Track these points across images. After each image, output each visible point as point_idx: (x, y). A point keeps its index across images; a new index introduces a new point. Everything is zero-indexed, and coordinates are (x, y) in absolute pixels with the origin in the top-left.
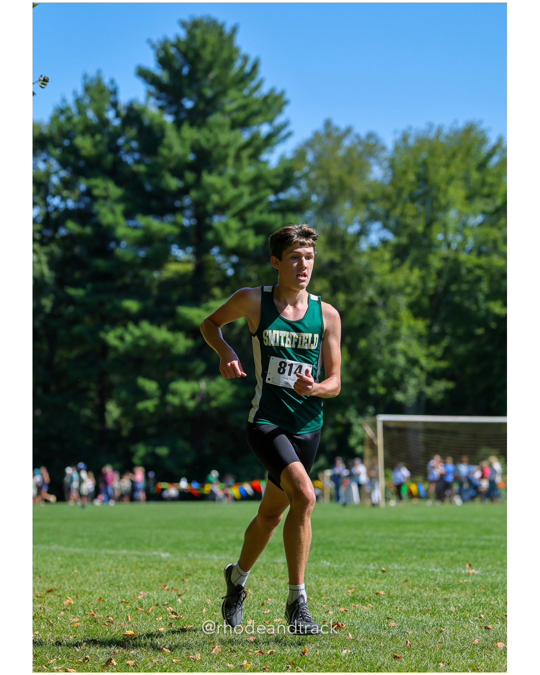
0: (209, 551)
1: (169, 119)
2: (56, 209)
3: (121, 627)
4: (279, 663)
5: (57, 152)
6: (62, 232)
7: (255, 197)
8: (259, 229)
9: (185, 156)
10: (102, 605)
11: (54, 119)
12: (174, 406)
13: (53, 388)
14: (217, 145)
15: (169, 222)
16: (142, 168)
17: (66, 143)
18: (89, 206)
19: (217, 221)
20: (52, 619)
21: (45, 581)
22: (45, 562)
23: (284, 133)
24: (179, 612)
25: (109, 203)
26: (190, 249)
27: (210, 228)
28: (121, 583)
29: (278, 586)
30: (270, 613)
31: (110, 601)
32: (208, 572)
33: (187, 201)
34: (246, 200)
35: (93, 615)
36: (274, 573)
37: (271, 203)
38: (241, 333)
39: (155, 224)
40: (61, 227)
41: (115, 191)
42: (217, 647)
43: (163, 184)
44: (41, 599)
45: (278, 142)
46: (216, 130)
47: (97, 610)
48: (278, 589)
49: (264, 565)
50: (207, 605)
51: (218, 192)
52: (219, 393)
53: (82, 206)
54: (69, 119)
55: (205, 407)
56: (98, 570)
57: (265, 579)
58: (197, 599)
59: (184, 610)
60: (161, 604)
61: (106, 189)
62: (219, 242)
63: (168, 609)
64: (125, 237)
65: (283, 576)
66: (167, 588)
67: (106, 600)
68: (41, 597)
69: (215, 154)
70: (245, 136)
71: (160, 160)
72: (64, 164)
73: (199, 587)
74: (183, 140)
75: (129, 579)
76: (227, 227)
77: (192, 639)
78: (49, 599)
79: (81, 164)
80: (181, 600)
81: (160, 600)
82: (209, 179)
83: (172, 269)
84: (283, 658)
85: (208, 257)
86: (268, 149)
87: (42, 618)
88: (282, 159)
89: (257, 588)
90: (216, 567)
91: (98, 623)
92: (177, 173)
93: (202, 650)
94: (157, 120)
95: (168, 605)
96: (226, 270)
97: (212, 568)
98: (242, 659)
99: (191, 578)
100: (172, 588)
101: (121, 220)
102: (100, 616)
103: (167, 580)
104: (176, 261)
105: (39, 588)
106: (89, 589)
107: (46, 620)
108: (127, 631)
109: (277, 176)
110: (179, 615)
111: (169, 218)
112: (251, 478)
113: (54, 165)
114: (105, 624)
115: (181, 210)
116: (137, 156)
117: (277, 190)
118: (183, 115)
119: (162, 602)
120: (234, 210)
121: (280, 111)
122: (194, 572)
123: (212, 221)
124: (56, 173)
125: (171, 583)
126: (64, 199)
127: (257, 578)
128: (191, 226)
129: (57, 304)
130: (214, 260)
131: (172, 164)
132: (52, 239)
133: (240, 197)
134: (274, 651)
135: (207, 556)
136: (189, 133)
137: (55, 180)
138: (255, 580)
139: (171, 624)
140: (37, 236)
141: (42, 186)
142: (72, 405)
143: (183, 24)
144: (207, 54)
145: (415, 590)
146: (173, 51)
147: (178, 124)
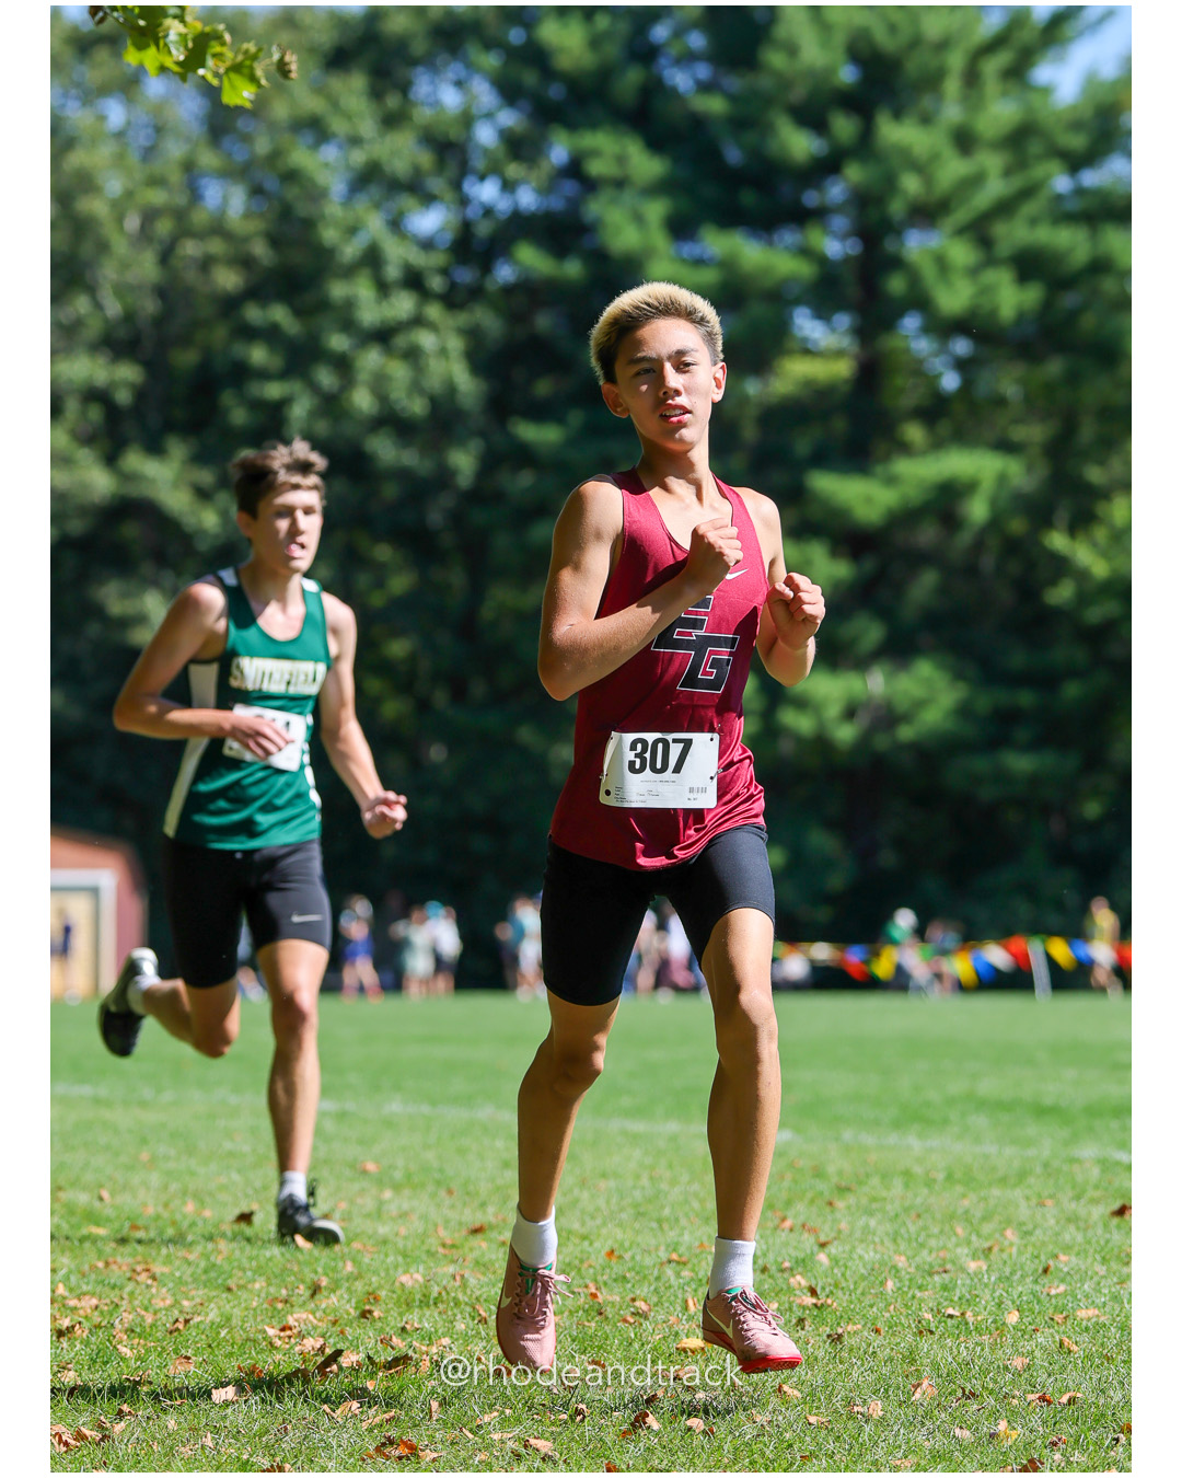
0: (898, 1125)
2: (488, 212)
3: (670, 1327)
4: (1092, 1428)
5: (491, 61)
6: (504, 273)
7: (1017, 182)
8: (1029, 265)
9: (830, 71)
10: (618, 1268)
12: (799, 739)
13: (478, 689)
14: (917, 42)
15: (787, 248)
16: (715, 105)
17: (515, 37)
18: (574, 206)
19: (917, 245)
20: (485, 1305)
21: (465, 1204)
22: (462, 1151)
24: (823, 1289)
25: (628, 197)
26: (844, 320)
27: (897, 263)
28: (667, 1212)
29: (1086, 1221)
30: (1065, 1294)
31: (638, 1258)
32: (898, 1184)
33: (836, 191)
34: (995, 188)
35: (594, 1296)
36: (1073, 1188)
37: (1059, 198)
38: (979, 545)
39: (751, 253)
40: (501, 260)
41: (646, 165)
42: (925, 1383)
43: (773, 147)
44: (454, 1251)
45: (1081, 34)
47: (605, 1284)
48: (1085, 1230)
49: (1046, 1165)
50: (898, 1271)
51: (921, 168)
52: (920, 704)
53: (556, 203)
55: (881, 742)
56: (604, 1175)
57: (1049, 1203)
58: (871, 1256)
59: (836, 1285)
60: (773, 1269)
61: (621, 160)
62: (919, 301)
63: (792, 1280)
65: (1097, 1194)
66: (788, 1224)
67: (627, 1256)
68: (453, 1246)
69: (913, 66)
70: (991, 18)
71: (764, 82)
72: (509, 92)
73: (873, 1223)
74: (824, 28)
75: (686, 1202)
76: (942, 264)
77: (859, 1363)
78: (476, 1254)
79: (556, 92)
80: (829, 1256)
81: (771, 1257)
82: (896, 133)
83: (794, 374)
84: (1103, 1415)
85: (891, 342)
86: (1051, 54)
87: (457, 1303)
88: (1091, 82)
89: (1030, 1227)
90: (918, 1170)
91: (607, 1318)
92: (811, 117)
93: (886, 1391)
95: (791, 1269)
96: (939, 376)
97: (907, 1174)
98: (995, 1415)
99: (851, 1199)
100: (804, 1226)
101: (660, 241)
102: (611, 1299)
103: (789, 1203)
104: (808, 351)
105: (447, 1221)
106: (583, 1224)
107: (468, 1309)
108: (685, 1340)
109: (1076, 125)
110: (822, 1296)
111: (789, 237)
112: (1003, 934)
113: (484, 93)
114: (625, 1321)
115: (819, 215)
116: (703, 71)
117: (1076, 163)
119: (776, 1261)
120: (961, 215)
122: (860, 1183)
123: (902, 244)
124: (489, 116)
125: (800, 1212)
126: (508, 186)
127: (1028, 1198)
128: (847, 260)
129: (490, 463)
130: (907, 350)
131: (798, 94)
132: (475, 294)
133: (975, 181)
134: (1079, 1395)
135: (892, 1139)
137: (485, 135)
138: (1023, 1204)
139: (801, 1321)
140: (436, 283)
141: (450, 150)
142: (526, 734)
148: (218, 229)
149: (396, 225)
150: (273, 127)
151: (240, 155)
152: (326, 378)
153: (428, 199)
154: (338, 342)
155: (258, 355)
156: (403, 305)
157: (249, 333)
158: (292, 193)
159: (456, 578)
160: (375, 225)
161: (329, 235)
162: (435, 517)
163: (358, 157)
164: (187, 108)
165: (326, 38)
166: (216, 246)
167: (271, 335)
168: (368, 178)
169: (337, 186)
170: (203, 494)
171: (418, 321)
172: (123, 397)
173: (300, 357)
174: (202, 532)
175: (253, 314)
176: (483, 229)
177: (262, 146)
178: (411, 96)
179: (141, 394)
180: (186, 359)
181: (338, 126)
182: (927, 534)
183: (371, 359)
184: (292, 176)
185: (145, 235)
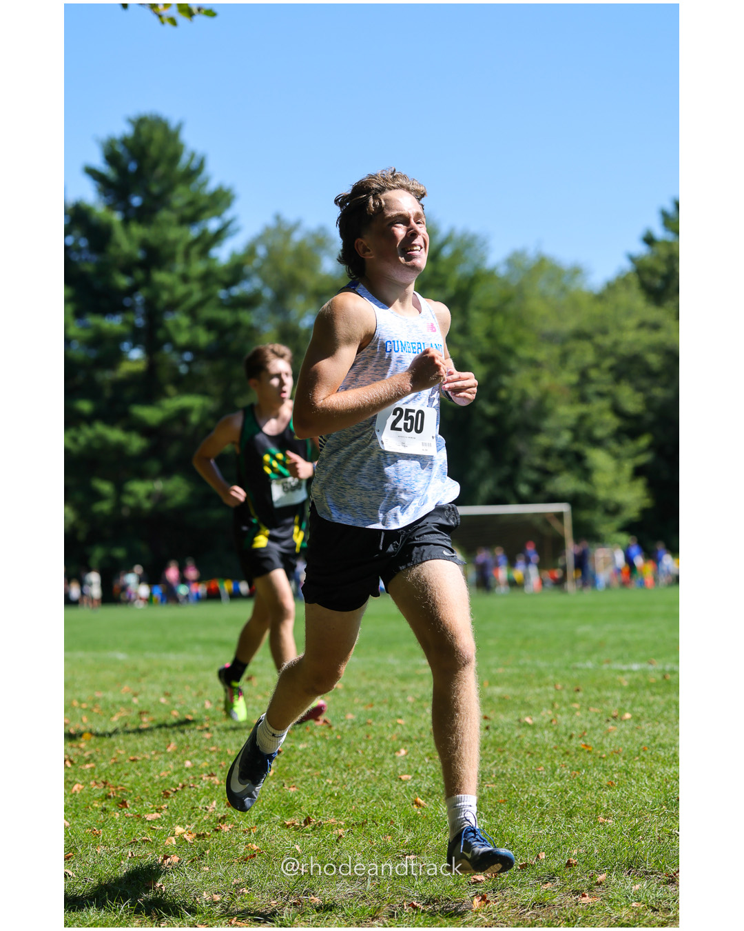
1: (116, 217)
7: (206, 294)
8: (211, 325)
9: (133, 253)
12: (130, 507)
14: (165, 242)
15: (118, 320)
16: (89, 268)
19: (169, 319)
23: (231, 228)
26: (141, 348)
27: (161, 327)
33: (139, 298)
34: (197, 296)
37: (222, 299)
39: (104, 323)
43: (113, 283)
45: (228, 236)
46: (165, 227)
51: (170, 289)
52: (175, 493)
55: (161, 508)
62: (169, 339)
64: (75, 338)
69: (164, 251)
70: (194, 232)
71: (108, 258)
74: (130, 237)
76: (178, 326)
82: (160, 277)
83: (126, 368)
85: (160, 356)
86: (216, 244)
88: (233, 255)
90: (173, 666)
92: (127, 271)
94: (105, 219)
96: (180, 368)
101: (71, 320)
104: (130, 360)
109: (227, 271)
111: (120, 316)
115: (132, 308)
116: (87, 255)
117: (228, 285)
118: (131, 212)
120: (185, 306)
121: (228, 205)
123: (164, 319)
128: (143, 326)
130: (167, 358)
131: (122, 263)
133: (190, 294)
136: (137, 231)
143: (130, 121)
144: (153, 151)
145: (373, 683)
146: (120, 149)
147: (126, 222)
182: (177, 428)
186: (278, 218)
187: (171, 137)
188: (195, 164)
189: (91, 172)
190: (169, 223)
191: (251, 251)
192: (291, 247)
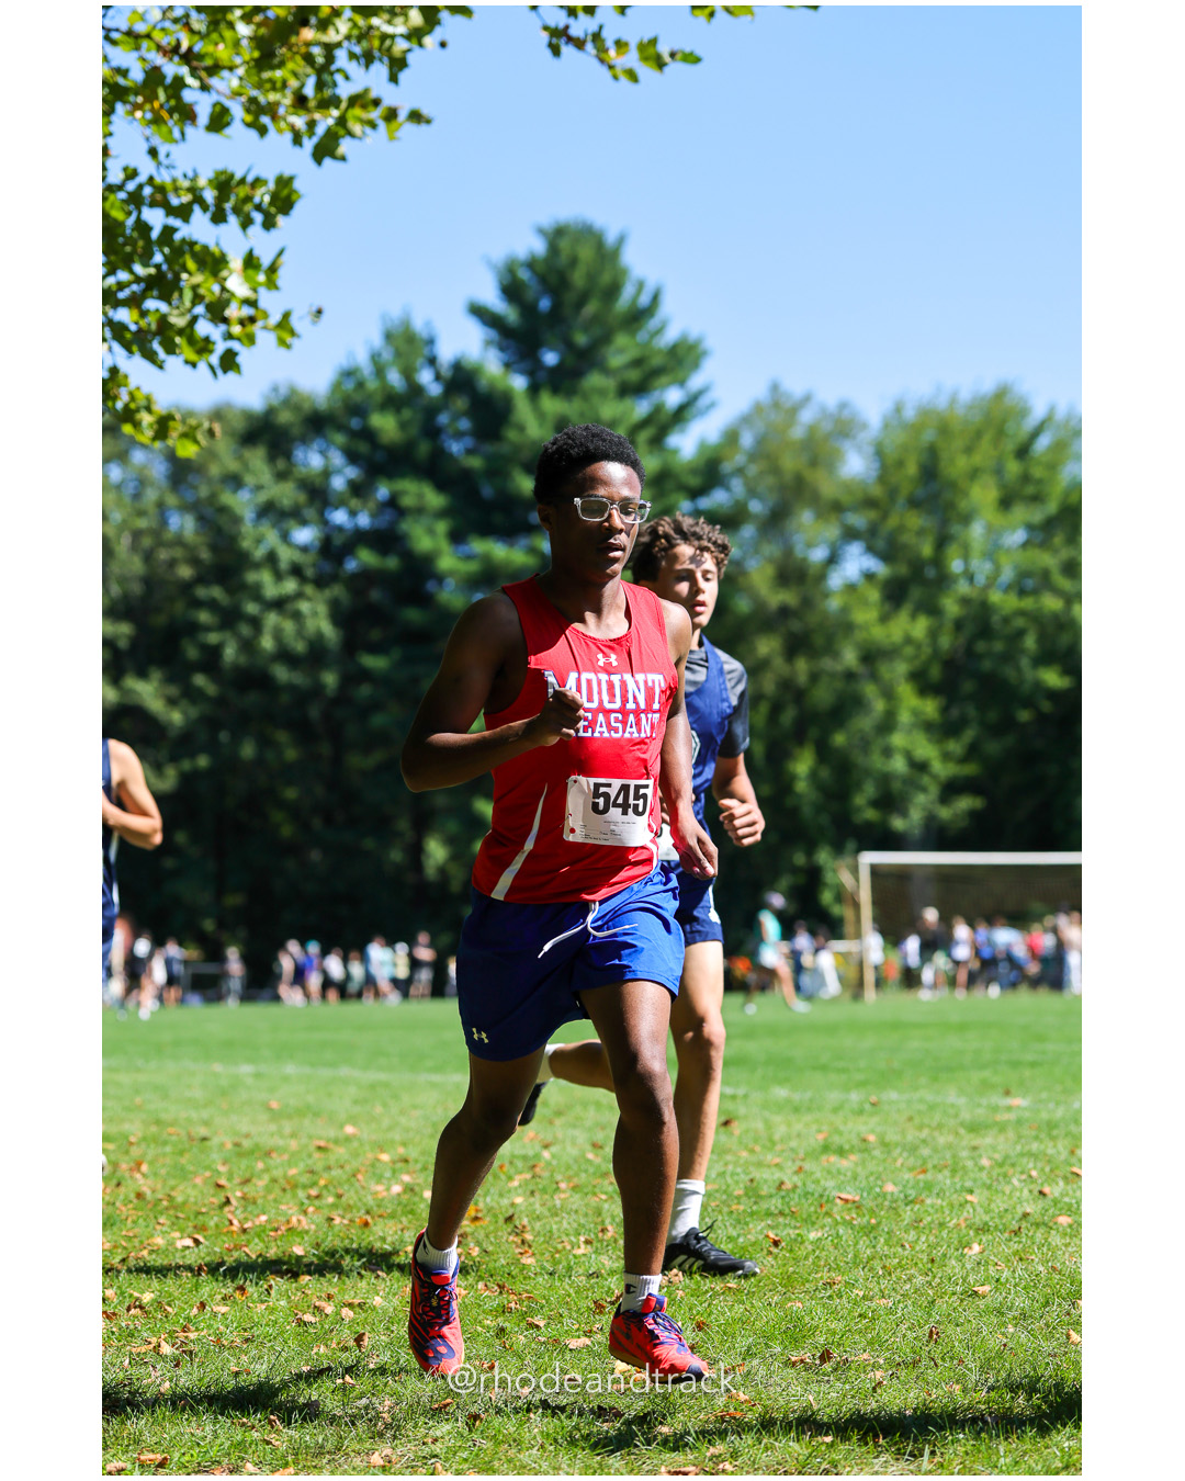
1: (518, 383)
2: (340, 529)
6: (351, 565)
7: (660, 506)
11: (336, 386)
13: (340, 817)
15: (521, 548)
16: (475, 463)
17: (355, 423)
18: (393, 525)
23: (703, 402)
25: (425, 519)
39: (500, 551)
40: (348, 558)
41: (434, 499)
43: (511, 487)
45: (695, 417)
46: (596, 399)
53: (382, 523)
54: (360, 385)
56: (415, 1107)
61: (421, 496)
64: (451, 573)
70: (641, 408)
71: (504, 449)
72: (352, 457)
74: (541, 415)
79: (379, 457)
86: (677, 428)
88: (702, 446)
94: (500, 385)
101: (444, 545)
109: (694, 471)
111: (523, 542)
113: (337, 459)
117: (695, 494)
118: (542, 375)
121: (696, 365)
124: (340, 471)
126: (353, 513)
129: (345, 681)
131: (526, 455)
132: (334, 578)
136: (551, 404)
137: (338, 483)
140: (309, 572)
141: (318, 494)
142: (369, 843)
143: (541, 231)
144: (578, 278)
145: (925, 1133)
146: (524, 275)
147: (534, 390)
148: (179, 541)
149: (285, 537)
150: (210, 481)
151: (190, 497)
152: (245, 630)
153: (304, 523)
154: (251, 608)
155: (204, 617)
156: (290, 586)
157: (198, 604)
158: (223, 521)
159: (325, 749)
160: (272, 538)
161: (246, 544)
162: (314, 712)
163: (262, 497)
164: (158, 470)
165: (239, 425)
166: (178, 553)
167: (212, 605)
168: (268, 511)
169: (248, 515)
170: (172, 702)
171: (299, 595)
172: (123, 644)
173: (229, 618)
174: (170, 723)
175: (202, 592)
176: (338, 541)
177: (204, 492)
178: (294, 459)
179: (135, 642)
180: (160, 620)
181: (249, 480)
183: (271, 619)
184: (224, 510)
185: (134, 547)
186: (775, 388)
187: (607, 255)
188: (644, 300)
189: (479, 312)
190: (602, 393)
191: (731, 437)
192: (797, 433)
